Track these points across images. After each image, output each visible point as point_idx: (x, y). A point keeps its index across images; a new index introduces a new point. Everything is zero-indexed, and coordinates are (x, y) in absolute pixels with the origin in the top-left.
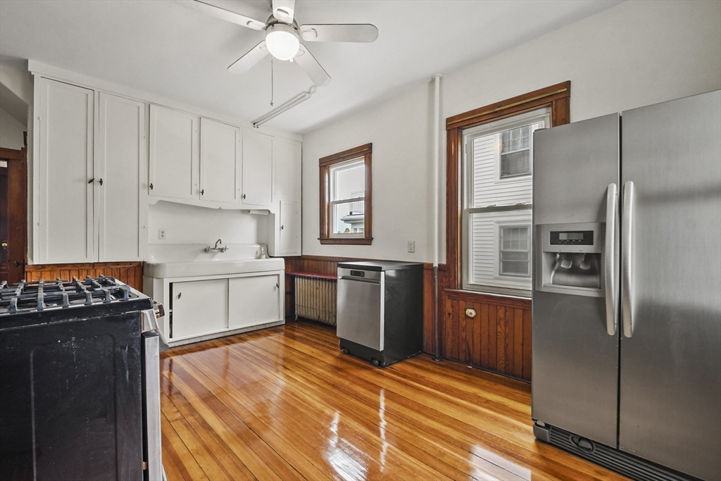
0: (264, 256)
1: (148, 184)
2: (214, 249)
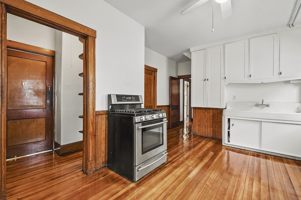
1: (224, 77)
2: (261, 105)
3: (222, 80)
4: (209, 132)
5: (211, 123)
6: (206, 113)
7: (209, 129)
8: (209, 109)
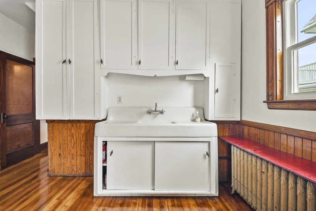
0: (199, 120)
1: (100, 61)
2: (154, 111)
3: (98, 66)
4: (78, 166)
5: (82, 147)
6: (73, 130)
7: (78, 160)
8: (79, 121)
